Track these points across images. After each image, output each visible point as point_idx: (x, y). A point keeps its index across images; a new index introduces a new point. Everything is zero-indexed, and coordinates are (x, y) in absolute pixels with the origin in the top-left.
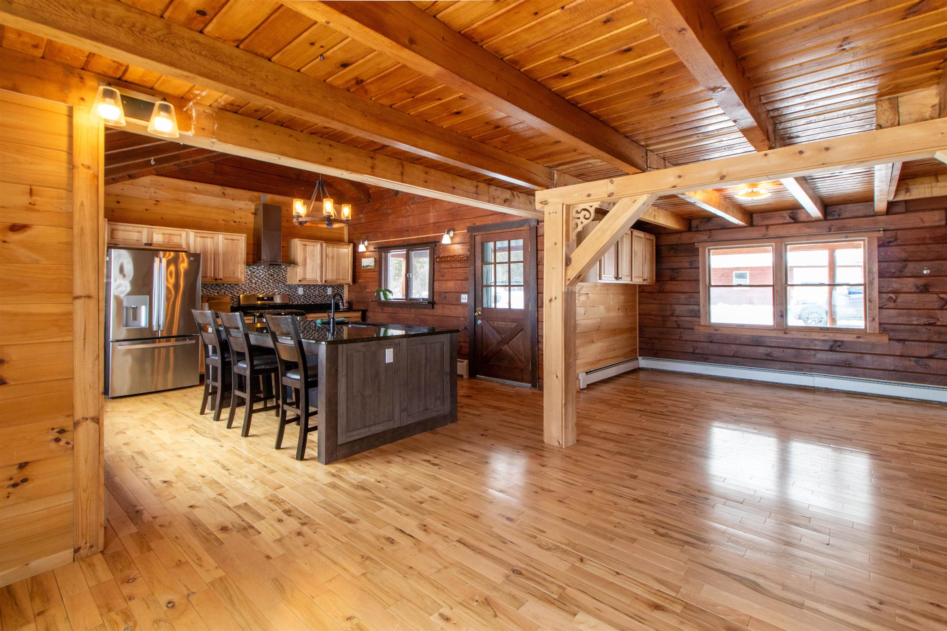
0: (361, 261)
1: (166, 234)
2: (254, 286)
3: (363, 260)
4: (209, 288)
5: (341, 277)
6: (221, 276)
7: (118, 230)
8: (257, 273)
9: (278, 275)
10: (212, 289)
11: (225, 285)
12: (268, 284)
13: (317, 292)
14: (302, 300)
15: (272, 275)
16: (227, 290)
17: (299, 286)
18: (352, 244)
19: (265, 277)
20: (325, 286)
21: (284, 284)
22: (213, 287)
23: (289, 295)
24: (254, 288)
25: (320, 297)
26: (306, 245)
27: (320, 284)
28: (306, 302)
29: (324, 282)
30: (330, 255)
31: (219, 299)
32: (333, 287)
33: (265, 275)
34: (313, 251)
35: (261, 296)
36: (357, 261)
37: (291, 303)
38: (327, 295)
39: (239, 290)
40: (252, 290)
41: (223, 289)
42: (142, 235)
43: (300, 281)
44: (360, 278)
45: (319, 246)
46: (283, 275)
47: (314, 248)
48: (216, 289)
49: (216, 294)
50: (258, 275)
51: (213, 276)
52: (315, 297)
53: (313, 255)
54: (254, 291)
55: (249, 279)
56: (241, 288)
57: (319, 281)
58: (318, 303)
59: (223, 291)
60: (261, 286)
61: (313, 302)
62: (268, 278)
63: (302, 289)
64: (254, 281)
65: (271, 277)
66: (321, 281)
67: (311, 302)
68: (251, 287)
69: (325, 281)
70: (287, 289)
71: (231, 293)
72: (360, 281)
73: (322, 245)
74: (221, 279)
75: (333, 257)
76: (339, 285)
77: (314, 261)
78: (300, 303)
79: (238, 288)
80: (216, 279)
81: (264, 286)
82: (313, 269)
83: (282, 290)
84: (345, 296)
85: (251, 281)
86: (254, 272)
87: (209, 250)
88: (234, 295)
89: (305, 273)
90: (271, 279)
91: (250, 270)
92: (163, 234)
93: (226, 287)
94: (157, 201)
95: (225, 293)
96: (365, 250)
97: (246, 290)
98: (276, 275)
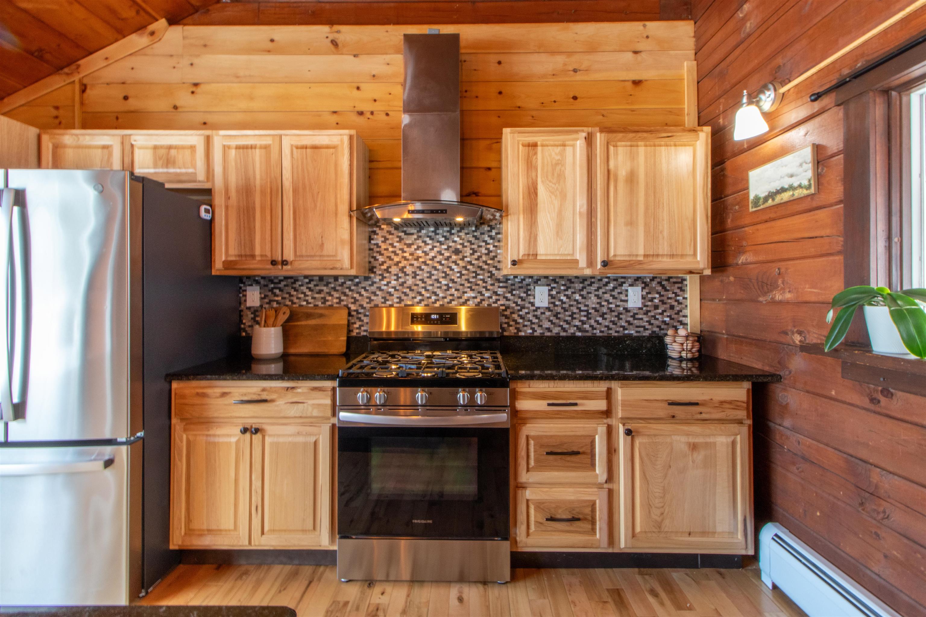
0: (747, 175)
1: (162, 147)
2: (410, 281)
3: (754, 175)
4: (304, 288)
5: (664, 248)
6: (289, 255)
7: (65, 146)
8: (419, 248)
9: (474, 251)
10: (310, 289)
11: (341, 280)
12: (446, 275)
13: (593, 301)
14: (547, 324)
15: (457, 252)
16: (345, 294)
17: (537, 281)
18: (708, 129)
19: (439, 258)
20: (620, 281)
21: (492, 275)
22: (311, 285)
23: (507, 308)
24: (410, 288)
25: (603, 315)
26: (535, 145)
27: (588, 272)
28: (556, 330)
29: (599, 266)
30: (622, 173)
31: (321, 316)
32: (646, 285)
33: (440, 253)
34: (560, 163)
35: (418, 309)
36: (729, 190)
37: (512, 330)
38: (627, 310)
39: (374, 294)
40: (406, 294)
41: (334, 289)
42: (110, 155)
43: (514, 263)
44: (741, 250)
45: (580, 144)
46: (489, 251)
47: (562, 154)
48: (320, 292)
49: (319, 303)
50: (419, 253)
51: (269, 254)
52: (588, 316)
53: (561, 177)
54: (412, 295)
55: (397, 264)
56: (379, 289)
57: (583, 263)
58: (598, 333)
59: (336, 295)
60: (429, 282)
61: (579, 329)
62: (448, 259)
63: (546, 288)
64: (409, 270)
65: (454, 257)
66: (591, 263)
67: (572, 330)
68: (402, 284)
69: (605, 264)
70: (500, 291)
71: (355, 301)
72: (742, 259)
73: (589, 140)
74: (284, 263)
75: (632, 178)
76: (668, 279)
77: (563, 196)
78: (539, 332)
79: (373, 288)
80: (274, 263)
81: (437, 280)
82: (559, 226)
83: (487, 294)
84: (688, 312)
85: (402, 270)
86: (409, 246)
87: (258, 182)
88: (362, 306)
89: (532, 239)
90: (455, 262)
91: (401, 240)
92: (155, 148)
93: (342, 284)
94: (196, 85)
95: (341, 301)
96: (762, 127)
97: (390, 294)
98: (468, 251)
